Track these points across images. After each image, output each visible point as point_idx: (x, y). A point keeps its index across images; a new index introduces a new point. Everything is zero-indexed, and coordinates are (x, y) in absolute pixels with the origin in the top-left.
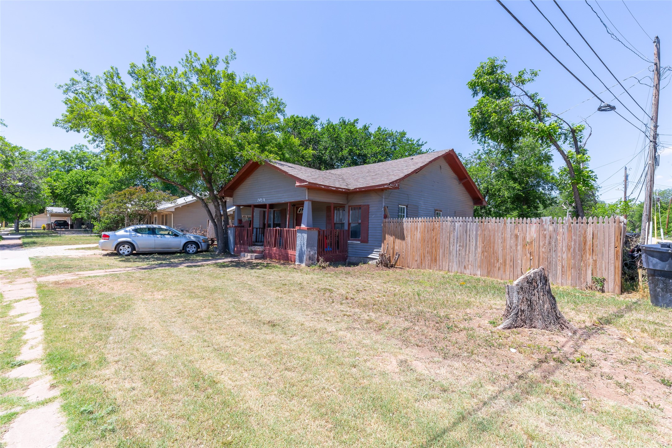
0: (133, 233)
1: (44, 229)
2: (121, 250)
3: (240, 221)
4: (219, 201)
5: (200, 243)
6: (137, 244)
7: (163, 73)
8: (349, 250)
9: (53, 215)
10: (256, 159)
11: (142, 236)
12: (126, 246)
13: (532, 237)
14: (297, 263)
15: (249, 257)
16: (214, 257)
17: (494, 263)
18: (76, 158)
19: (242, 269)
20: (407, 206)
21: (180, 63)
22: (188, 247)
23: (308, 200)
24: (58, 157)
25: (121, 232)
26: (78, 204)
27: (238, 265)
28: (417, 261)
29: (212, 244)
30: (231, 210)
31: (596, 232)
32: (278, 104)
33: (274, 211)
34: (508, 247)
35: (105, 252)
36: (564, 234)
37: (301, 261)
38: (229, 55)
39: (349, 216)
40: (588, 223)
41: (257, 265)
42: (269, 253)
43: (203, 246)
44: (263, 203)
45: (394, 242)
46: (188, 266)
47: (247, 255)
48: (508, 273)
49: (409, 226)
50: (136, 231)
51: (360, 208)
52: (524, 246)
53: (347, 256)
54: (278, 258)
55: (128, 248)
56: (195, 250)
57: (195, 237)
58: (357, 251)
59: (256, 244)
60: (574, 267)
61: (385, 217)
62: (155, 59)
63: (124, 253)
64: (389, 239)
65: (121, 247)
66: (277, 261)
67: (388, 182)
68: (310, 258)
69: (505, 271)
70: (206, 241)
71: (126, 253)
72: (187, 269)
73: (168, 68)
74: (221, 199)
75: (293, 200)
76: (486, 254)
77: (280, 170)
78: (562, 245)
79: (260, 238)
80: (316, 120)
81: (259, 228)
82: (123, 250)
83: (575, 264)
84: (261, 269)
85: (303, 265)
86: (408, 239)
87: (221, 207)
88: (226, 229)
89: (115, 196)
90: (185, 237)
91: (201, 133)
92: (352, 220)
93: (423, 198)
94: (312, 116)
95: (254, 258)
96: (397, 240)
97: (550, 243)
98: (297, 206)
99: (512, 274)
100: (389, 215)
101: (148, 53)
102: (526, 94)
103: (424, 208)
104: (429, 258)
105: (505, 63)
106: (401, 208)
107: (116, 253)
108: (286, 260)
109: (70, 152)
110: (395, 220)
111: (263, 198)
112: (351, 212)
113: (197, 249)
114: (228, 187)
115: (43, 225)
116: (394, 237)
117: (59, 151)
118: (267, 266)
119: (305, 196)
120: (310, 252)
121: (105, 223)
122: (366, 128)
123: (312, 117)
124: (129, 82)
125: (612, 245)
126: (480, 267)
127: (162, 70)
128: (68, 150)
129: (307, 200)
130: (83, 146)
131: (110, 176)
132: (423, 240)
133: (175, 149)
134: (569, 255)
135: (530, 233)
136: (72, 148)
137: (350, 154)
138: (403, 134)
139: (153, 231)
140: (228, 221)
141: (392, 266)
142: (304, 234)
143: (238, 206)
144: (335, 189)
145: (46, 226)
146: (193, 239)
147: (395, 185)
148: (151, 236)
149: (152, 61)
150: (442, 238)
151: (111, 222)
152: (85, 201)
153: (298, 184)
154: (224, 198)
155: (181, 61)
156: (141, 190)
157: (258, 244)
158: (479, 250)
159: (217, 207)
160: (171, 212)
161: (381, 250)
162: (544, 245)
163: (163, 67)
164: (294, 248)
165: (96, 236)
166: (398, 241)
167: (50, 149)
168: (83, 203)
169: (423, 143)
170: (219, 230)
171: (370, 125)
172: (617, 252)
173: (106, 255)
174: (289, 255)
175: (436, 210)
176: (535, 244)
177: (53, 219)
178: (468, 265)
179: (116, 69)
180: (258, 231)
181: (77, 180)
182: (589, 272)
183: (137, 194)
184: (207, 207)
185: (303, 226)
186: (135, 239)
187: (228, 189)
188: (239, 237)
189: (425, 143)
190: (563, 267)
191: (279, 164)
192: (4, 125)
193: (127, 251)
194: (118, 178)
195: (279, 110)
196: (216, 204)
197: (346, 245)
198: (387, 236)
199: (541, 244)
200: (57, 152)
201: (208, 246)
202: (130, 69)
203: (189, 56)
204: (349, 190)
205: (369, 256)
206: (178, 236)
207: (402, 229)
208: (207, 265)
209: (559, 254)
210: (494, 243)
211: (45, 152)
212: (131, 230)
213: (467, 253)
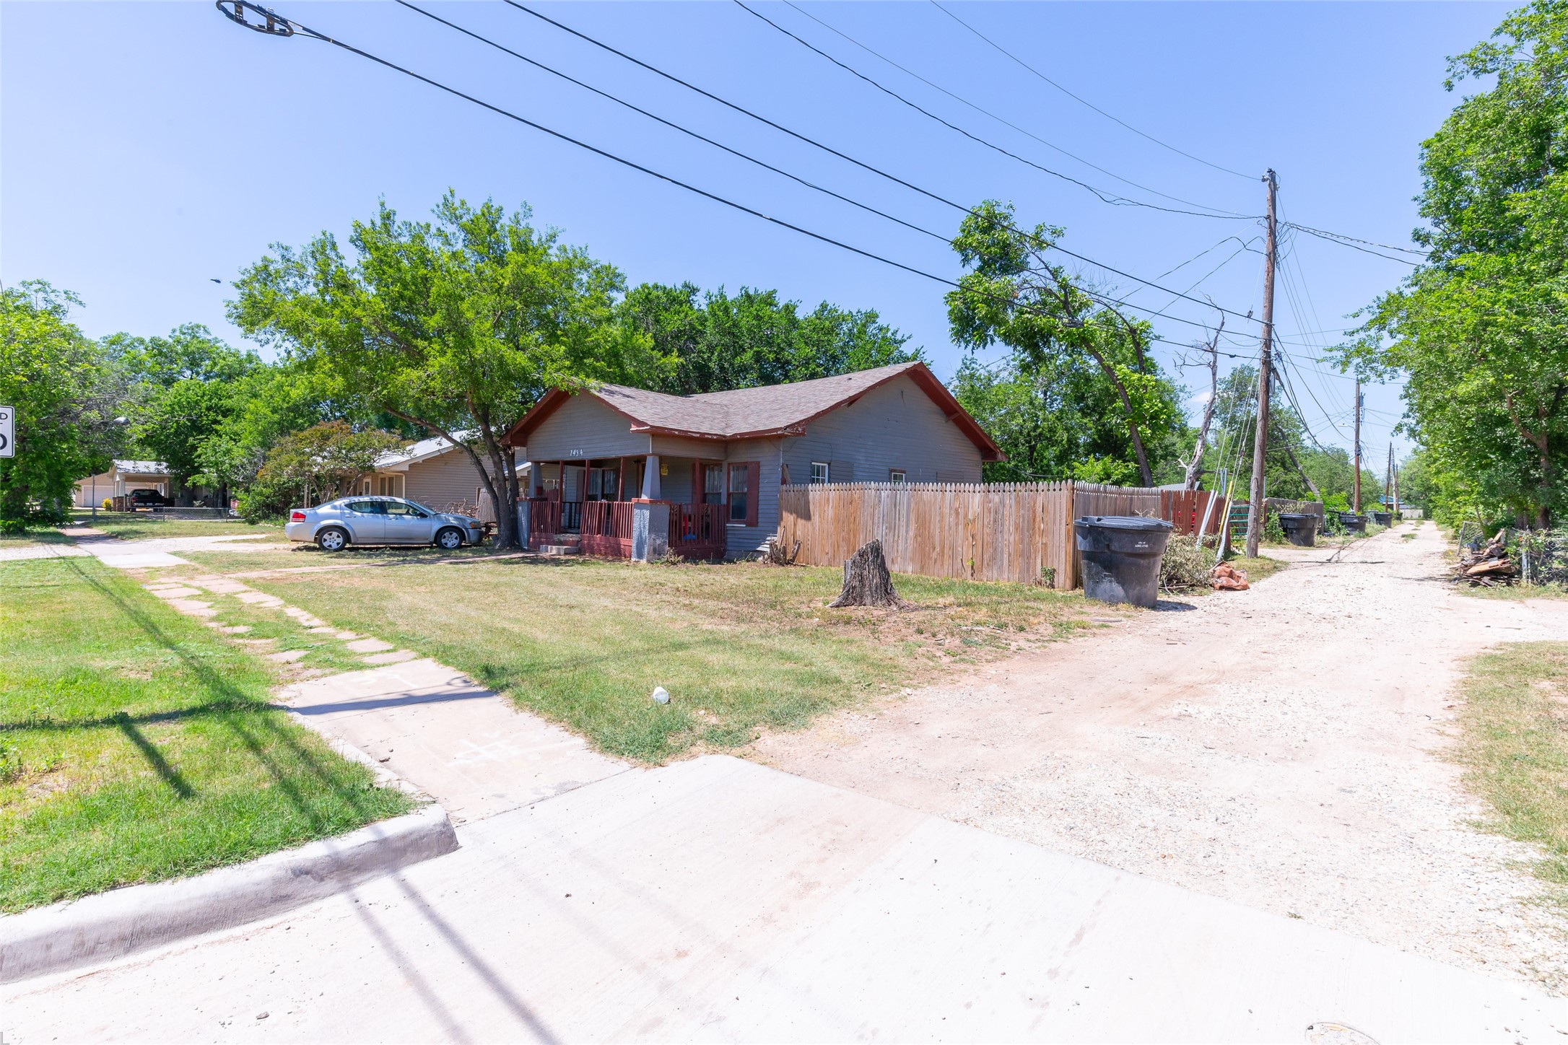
0: (347, 511)
1: (108, 508)
2: (325, 540)
3: (540, 490)
4: (501, 453)
5: (466, 529)
6: (353, 530)
7: (405, 233)
8: (729, 540)
9: (129, 478)
10: (564, 388)
11: (363, 516)
12: (335, 534)
13: (975, 512)
14: (633, 559)
15: (554, 552)
16: (491, 553)
17: (929, 554)
18: (183, 354)
19: (540, 566)
20: (829, 464)
21: (433, 211)
22: (445, 537)
23: (653, 454)
24: (144, 351)
25: (325, 509)
26: (199, 456)
27: (534, 561)
28: (827, 554)
29: (487, 534)
30: (523, 467)
31: (1046, 504)
32: (611, 276)
33: (603, 472)
34: (947, 528)
35: (295, 545)
36: (1011, 507)
37: (640, 556)
38: (521, 211)
39: (728, 480)
40: (1037, 491)
41: (567, 561)
42: (588, 544)
43: (473, 536)
44: (580, 458)
45: (795, 525)
46: (451, 563)
47: (552, 549)
48: (946, 567)
49: (817, 497)
50: (350, 506)
51: (746, 468)
52: (966, 525)
53: (725, 550)
54: (603, 552)
55: (338, 537)
56: (456, 542)
57: (456, 518)
58: (741, 540)
59: (569, 531)
60: (1022, 555)
61: (784, 482)
62: (394, 214)
63: (330, 546)
64: (788, 518)
65: (326, 536)
66: (601, 557)
67: (783, 425)
68: (655, 550)
69: (942, 565)
70: (476, 526)
71: (335, 546)
72: (451, 566)
73: (414, 224)
74: (504, 450)
75: (628, 453)
76: (919, 539)
77: (607, 403)
78: (1009, 525)
79: (577, 521)
80: (694, 291)
81: (576, 503)
82: (328, 540)
83: (1023, 550)
84: (572, 566)
85: (644, 561)
86: (816, 518)
87: (504, 463)
88: (515, 503)
89: (292, 442)
90: (439, 519)
91: (474, 347)
92: (733, 487)
93: (863, 450)
94: (685, 283)
95: (562, 552)
96: (799, 520)
97: (995, 521)
98: (639, 462)
99: (950, 568)
100: (788, 479)
101: (382, 205)
102: (1047, 268)
103: (867, 466)
104: (845, 548)
105: (1011, 211)
106: (818, 467)
107: (319, 545)
108: (617, 554)
109: (171, 341)
110: (797, 487)
111: (579, 449)
112: (732, 473)
113: (461, 542)
114: (517, 429)
115: (105, 501)
116: (794, 515)
117: (147, 340)
118: (584, 562)
119: (647, 448)
120: (654, 540)
121: (261, 494)
122: (789, 309)
123: (686, 286)
124: (352, 258)
125: (1064, 524)
126: (912, 560)
127: (403, 228)
128: (165, 336)
129: (650, 455)
130: (198, 327)
131: (272, 397)
132: (837, 519)
133: (431, 370)
134: (1017, 538)
135: (972, 507)
136: (174, 331)
137: (757, 361)
138: (871, 317)
139: (380, 508)
140: (518, 489)
141: (788, 563)
142: (645, 511)
143: (536, 463)
144: (698, 435)
145: (111, 502)
146: (453, 522)
147: (797, 430)
148: (378, 517)
149: (389, 218)
150: (864, 516)
151: (275, 492)
152: (215, 450)
153: (634, 428)
154: (510, 449)
155: (436, 209)
156: (341, 429)
157: (573, 531)
158: (911, 533)
159: (498, 465)
160: (401, 472)
161: (777, 539)
162: (989, 523)
163: (405, 223)
164: (629, 536)
165: (243, 522)
166: (801, 522)
167: (126, 335)
168: (210, 452)
169: (905, 338)
170: (500, 506)
171: (798, 304)
172: (1069, 530)
173: (299, 549)
174: (622, 547)
175: (891, 471)
176: (978, 525)
177: (130, 488)
178: (897, 557)
179: (332, 236)
180: (573, 508)
181: (189, 403)
182: (1039, 561)
183: (335, 436)
184: (480, 464)
185: (644, 498)
186: (350, 521)
187: (518, 432)
188: (537, 518)
189: (909, 338)
190: (1010, 555)
191: (606, 391)
192: (81, 303)
193: (335, 542)
194: (288, 403)
195: (613, 287)
196: (496, 459)
197: (724, 531)
198: (784, 513)
199: (986, 523)
200: (142, 342)
201: (481, 535)
202: (353, 234)
203: (450, 199)
204: (725, 436)
205: (758, 549)
206: (426, 516)
207: (807, 502)
208: (483, 561)
209: (1006, 537)
210: (930, 522)
211: (115, 341)
212: (343, 505)
213: (896, 539)
